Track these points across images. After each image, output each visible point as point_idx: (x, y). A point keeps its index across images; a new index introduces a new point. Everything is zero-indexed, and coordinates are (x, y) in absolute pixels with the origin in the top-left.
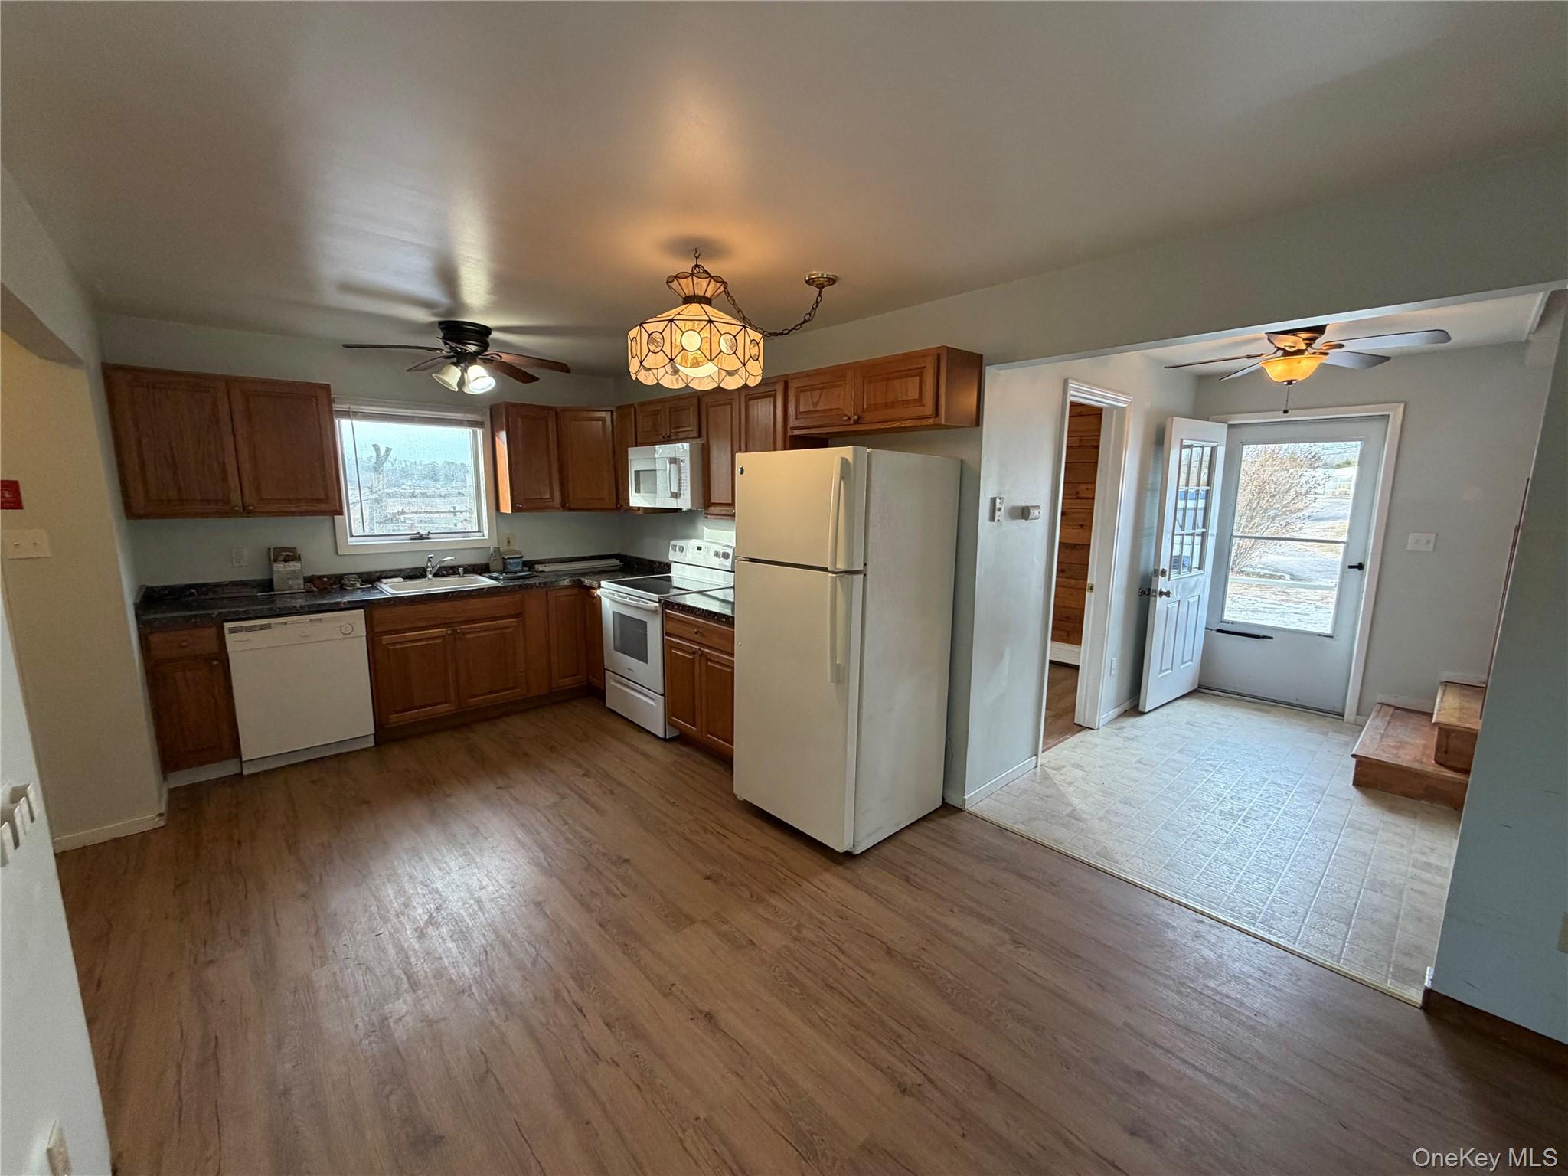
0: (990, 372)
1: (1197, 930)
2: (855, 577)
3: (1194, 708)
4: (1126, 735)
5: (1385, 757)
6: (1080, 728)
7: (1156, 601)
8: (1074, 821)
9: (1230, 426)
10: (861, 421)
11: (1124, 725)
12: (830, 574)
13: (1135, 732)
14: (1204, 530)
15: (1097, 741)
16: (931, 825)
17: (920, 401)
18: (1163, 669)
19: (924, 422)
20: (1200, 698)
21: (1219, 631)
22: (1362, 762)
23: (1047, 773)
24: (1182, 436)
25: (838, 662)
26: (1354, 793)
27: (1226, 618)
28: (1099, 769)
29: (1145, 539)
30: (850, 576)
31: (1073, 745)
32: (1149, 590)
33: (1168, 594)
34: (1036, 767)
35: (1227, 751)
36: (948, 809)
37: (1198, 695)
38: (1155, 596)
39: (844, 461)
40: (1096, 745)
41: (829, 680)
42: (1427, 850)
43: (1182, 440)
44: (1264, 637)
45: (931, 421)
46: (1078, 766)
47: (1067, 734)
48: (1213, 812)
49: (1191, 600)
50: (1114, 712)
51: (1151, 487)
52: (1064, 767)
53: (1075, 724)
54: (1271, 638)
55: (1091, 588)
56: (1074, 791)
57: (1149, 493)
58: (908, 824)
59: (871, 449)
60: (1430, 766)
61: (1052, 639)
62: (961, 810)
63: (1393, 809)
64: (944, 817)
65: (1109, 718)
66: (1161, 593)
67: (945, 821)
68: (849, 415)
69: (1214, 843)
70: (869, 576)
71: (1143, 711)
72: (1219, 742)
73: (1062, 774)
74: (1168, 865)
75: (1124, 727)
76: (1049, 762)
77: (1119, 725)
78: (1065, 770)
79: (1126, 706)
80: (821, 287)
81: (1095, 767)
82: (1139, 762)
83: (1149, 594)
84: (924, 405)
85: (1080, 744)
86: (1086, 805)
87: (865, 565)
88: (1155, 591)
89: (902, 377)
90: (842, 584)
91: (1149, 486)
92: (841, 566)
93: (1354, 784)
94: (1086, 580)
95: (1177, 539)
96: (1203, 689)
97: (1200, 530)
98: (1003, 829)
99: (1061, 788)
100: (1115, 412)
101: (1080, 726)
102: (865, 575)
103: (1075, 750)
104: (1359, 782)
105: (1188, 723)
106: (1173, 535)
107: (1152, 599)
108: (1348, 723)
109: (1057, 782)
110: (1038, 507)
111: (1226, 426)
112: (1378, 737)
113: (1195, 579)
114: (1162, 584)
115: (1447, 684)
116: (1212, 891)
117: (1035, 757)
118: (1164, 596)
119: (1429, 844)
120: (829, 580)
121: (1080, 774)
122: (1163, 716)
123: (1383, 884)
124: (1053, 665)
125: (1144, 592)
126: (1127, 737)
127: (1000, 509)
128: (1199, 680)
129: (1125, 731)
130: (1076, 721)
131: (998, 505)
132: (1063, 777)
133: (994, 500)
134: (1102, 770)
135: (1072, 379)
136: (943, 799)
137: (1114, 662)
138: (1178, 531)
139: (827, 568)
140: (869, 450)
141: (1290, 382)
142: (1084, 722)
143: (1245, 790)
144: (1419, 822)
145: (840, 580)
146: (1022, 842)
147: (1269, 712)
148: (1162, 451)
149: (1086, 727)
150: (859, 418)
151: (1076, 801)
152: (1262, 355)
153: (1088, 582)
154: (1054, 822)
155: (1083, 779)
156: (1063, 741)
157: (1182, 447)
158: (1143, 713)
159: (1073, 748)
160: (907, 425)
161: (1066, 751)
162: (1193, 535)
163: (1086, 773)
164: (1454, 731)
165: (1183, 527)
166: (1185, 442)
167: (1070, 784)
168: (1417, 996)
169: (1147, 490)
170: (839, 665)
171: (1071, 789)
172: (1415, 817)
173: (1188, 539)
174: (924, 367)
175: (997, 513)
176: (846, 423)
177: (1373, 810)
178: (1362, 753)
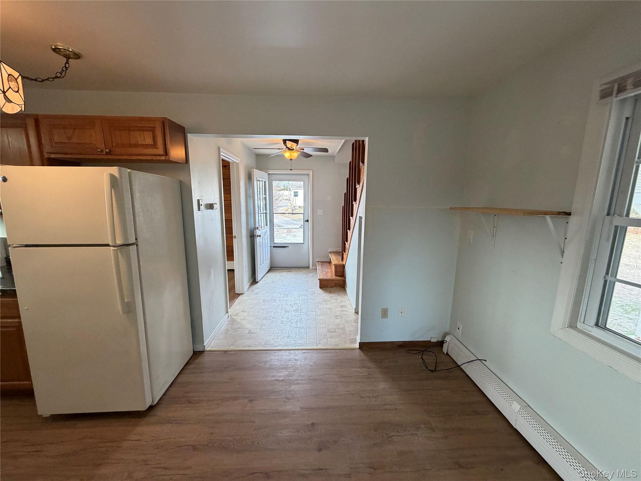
0: (190, 137)
1: (304, 356)
2: (131, 247)
3: (272, 275)
4: (255, 292)
5: (325, 278)
6: (238, 295)
7: (256, 239)
8: (251, 335)
9: (268, 174)
10: (112, 153)
11: (253, 288)
12: (112, 248)
13: (258, 290)
14: (266, 211)
15: (246, 298)
16: (191, 366)
17: (155, 145)
18: (261, 264)
19: (158, 158)
20: (271, 272)
21: (274, 247)
22: (321, 280)
23: (233, 319)
24: (257, 177)
25: (126, 301)
26: (321, 291)
27: (275, 242)
28: (252, 309)
29: (249, 216)
30: (125, 247)
31: (238, 303)
32: (254, 235)
33: (260, 236)
34: (228, 317)
35: (287, 288)
36: (197, 354)
37: (272, 270)
38: (256, 237)
39: (112, 177)
40: (247, 300)
41: (121, 313)
42: (341, 301)
43: (257, 178)
44: (287, 247)
45: (163, 158)
46: (243, 311)
47: (235, 299)
48: (292, 311)
49: (265, 237)
50: (249, 284)
51: (250, 196)
52: (239, 313)
53: (236, 294)
54: (288, 247)
55: (235, 237)
56: (246, 322)
57: (248, 198)
58: (179, 371)
59: (130, 170)
60: (334, 277)
61: (227, 261)
62: (204, 352)
63: (330, 292)
64: (196, 359)
65: (248, 287)
66: (258, 236)
67: (198, 361)
68: (102, 148)
69: (296, 322)
70: (139, 245)
71: (257, 281)
72: (284, 286)
73: (239, 317)
74: (288, 337)
75: (254, 290)
76: (232, 313)
77: (251, 289)
78: (239, 314)
79: (251, 281)
80: (68, 57)
81: (250, 309)
82: (264, 301)
83: (254, 237)
84: (158, 148)
85: (241, 301)
86: (253, 326)
87: (136, 239)
88: (256, 235)
89: (139, 130)
90: (122, 254)
91: (248, 196)
92: (119, 242)
93: (320, 288)
94: (232, 234)
95: (259, 215)
96: (272, 268)
97: (265, 212)
98: (225, 352)
99: (241, 323)
100: (235, 164)
101: (238, 294)
102: (137, 245)
103: (240, 305)
104: (321, 287)
105: (272, 282)
106: (258, 213)
107: (255, 238)
108: (311, 269)
109: (239, 321)
110: (216, 204)
111: (267, 174)
112: (321, 272)
113: (266, 229)
114: (258, 232)
115: (330, 252)
116: (303, 340)
117: (227, 314)
118: (259, 237)
119: (341, 300)
120: (112, 253)
121: (246, 314)
122: (264, 281)
123: (337, 316)
124: (229, 271)
125: (252, 237)
126: (256, 293)
127: (202, 205)
128: (271, 265)
129: (254, 291)
130: (236, 293)
131: (201, 203)
132: (240, 318)
133: (198, 201)
134: (253, 309)
135: (221, 147)
136: (193, 350)
137: (246, 265)
138: (259, 213)
139: (109, 244)
140: (129, 170)
141: (291, 160)
142: (239, 291)
143: (297, 300)
144: (336, 294)
145: (121, 252)
146: (236, 353)
147: (291, 271)
148: (251, 183)
149: (241, 294)
150: (110, 151)
151: (249, 326)
152: (282, 149)
153: (233, 235)
154: (244, 338)
155: (248, 316)
156: (234, 303)
157: (257, 180)
158: (257, 282)
159: (239, 304)
160: (147, 158)
161: (237, 306)
162: (263, 213)
163: (248, 313)
164: (337, 266)
165: (261, 212)
166: (258, 179)
167: (244, 319)
168: (357, 346)
169: (248, 197)
170: (128, 302)
171: (245, 321)
172: (335, 293)
173: (262, 215)
174: (155, 127)
175: (201, 206)
176: (100, 153)
177: (327, 294)
178: (320, 278)
